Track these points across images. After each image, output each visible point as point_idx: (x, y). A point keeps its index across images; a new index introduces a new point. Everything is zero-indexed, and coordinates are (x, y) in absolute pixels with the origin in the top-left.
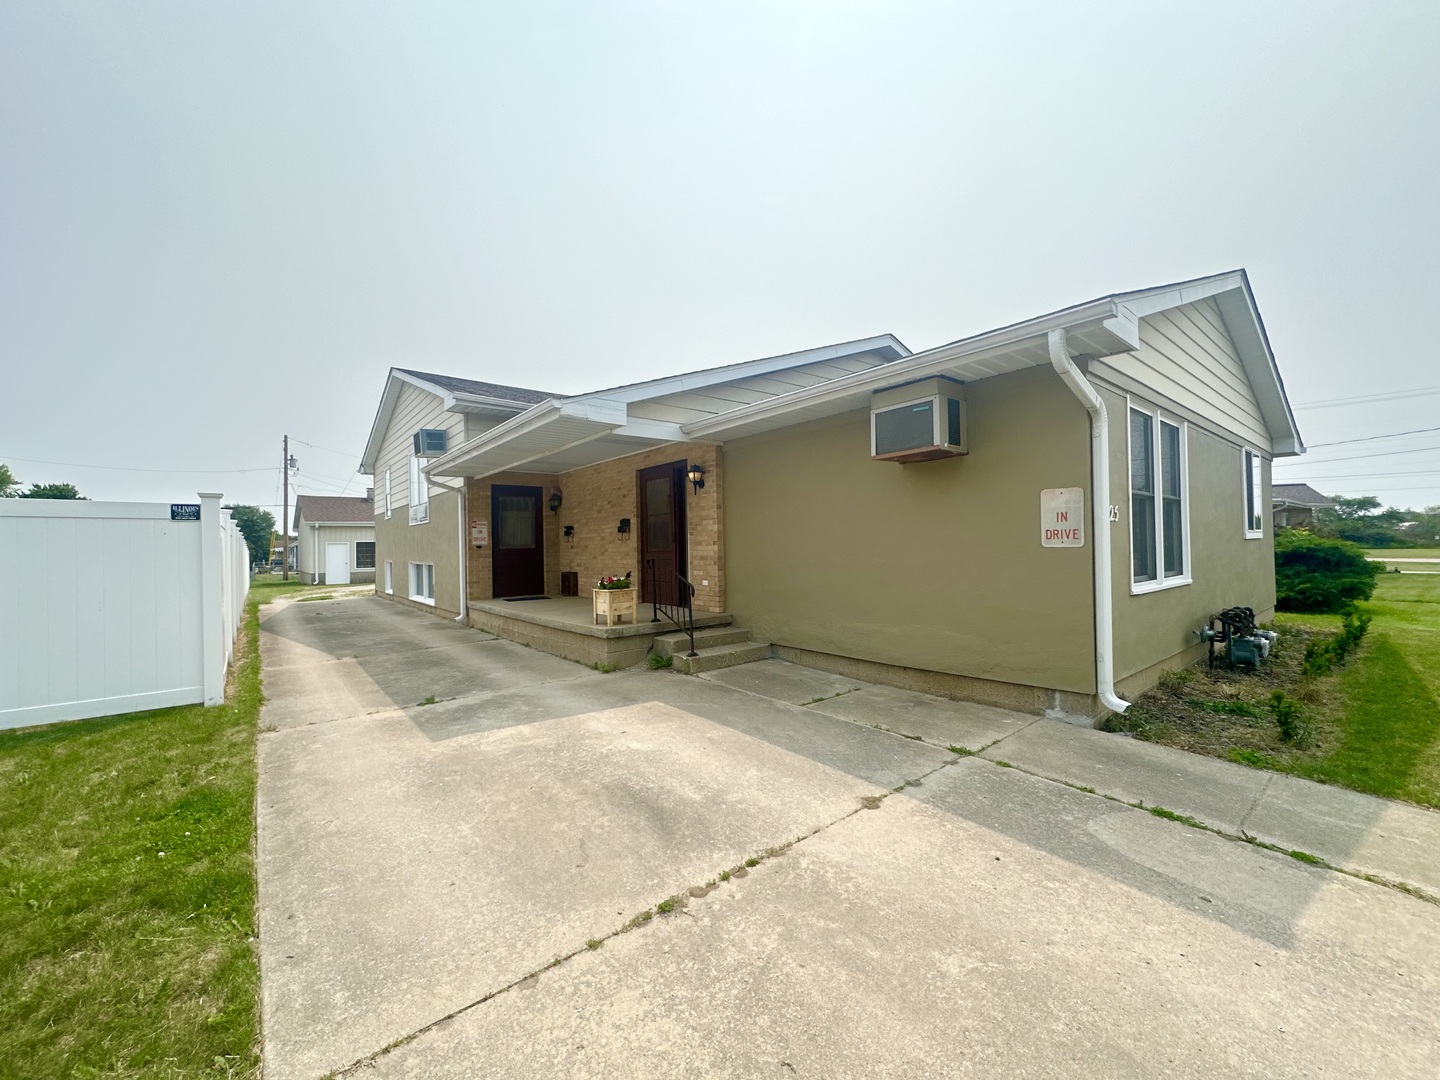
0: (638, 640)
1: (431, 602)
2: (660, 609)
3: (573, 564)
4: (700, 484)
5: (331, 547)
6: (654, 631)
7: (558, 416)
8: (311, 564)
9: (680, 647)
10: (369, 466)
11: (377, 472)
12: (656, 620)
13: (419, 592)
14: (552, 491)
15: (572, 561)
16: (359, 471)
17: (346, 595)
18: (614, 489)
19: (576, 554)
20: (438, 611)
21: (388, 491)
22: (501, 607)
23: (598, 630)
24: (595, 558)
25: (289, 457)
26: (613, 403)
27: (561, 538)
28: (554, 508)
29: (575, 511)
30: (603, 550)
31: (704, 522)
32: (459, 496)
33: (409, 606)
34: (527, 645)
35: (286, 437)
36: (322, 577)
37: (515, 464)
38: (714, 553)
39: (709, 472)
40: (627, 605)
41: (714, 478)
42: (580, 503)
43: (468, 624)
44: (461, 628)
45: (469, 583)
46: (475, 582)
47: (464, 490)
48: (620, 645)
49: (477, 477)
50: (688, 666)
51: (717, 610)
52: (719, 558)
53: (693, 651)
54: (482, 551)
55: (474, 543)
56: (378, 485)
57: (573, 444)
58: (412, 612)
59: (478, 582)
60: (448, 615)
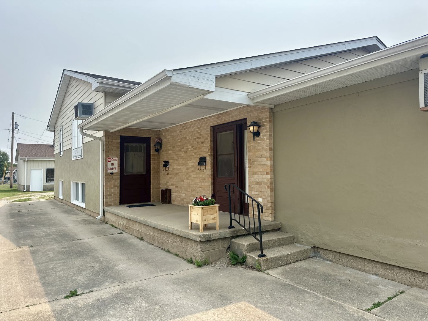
0: (220, 242)
1: (83, 205)
2: (235, 220)
3: (168, 184)
4: (257, 134)
5: (34, 170)
6: (231, 235)
7: (169, 83)
8: (23, 180)
9: (251, 248)
10: (52, 126)
11: (56, 130)
12: (231, 227)
13: (77, 199)
14: (156, 140)
15: (168, 182)
16: (46, 130)
17: (39, 198)
18: (195, 139)
19: (171, 178)
20: (87, 212)
21: (61, 141)
22: (125, 211)
23: (193, 235)
24: (182, 181)
25: (15, 124)
26: (207, 76)
27: (161, 168)
28: (157, 150)
29: (169, 152)
30: (188, 176)
31: (260, 160)
32: (100, 142)
33: (71, 207)
34: (142, 239)
35: (13, 113)
36: (29, 187)
37: (135, 122)
38: (268, 180)
39: (264, 126)
40: (212, 216)
41: (268, 130)
42: (174, 147)
43: (104, 221)
44: (100, 223)
45: (105, 196)
46: (108, 195)
47: (104, 139)
48: (209, 246)
49: (111, 131)
50: (260, 265)
51: (270, 219)
52: (271, 184)
53: (262, 252)
54: (113, 176)
55: (109, 171)
56: (56, 137)
57: (175, 107)
58: (72, 211)
59: (111, 195)
60: (92, 214)
